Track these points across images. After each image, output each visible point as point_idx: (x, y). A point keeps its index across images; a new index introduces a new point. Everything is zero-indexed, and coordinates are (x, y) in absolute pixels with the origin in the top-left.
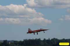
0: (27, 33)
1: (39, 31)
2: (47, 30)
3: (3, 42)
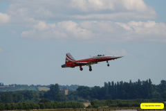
0: (63, 66)
1: (96, 61)
2: (116, 58)
3: (49, 89)
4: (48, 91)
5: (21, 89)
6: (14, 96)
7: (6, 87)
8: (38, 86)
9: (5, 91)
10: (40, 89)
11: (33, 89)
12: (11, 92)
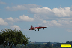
4: (47, 44)
5: (37, 43)
6: (35, 46)
7: (32, 43)
8: (43, 42)
9: (32, 44)
10: (44, 43)
11: (41, 43)
12: (34, 44)
